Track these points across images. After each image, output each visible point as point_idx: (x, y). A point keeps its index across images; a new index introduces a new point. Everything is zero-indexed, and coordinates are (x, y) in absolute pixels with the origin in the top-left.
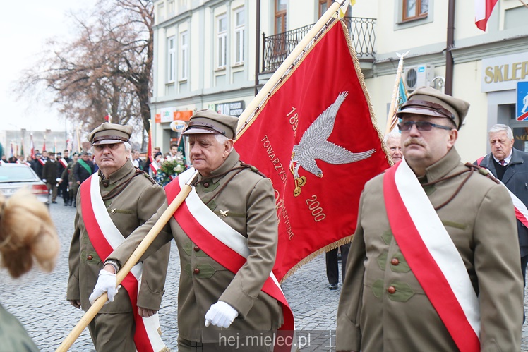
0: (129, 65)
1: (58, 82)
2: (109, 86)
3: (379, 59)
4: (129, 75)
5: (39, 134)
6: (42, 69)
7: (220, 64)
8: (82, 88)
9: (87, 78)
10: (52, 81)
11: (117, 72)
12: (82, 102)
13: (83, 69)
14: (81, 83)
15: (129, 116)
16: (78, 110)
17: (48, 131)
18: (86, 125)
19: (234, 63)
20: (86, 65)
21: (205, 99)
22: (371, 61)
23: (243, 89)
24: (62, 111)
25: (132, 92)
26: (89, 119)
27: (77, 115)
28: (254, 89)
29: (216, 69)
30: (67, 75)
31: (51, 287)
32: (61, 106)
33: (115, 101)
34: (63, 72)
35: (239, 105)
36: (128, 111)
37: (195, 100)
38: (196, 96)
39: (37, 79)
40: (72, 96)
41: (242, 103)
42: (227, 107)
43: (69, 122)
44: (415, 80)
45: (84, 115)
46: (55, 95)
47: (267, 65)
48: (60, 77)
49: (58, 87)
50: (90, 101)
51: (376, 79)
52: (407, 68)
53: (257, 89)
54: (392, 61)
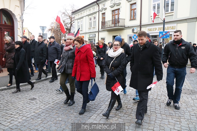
0: (67, 27)
3: (126, 27)
7: (90, 27)
19: (93, 27)
21: (87, 34)
22: (124, 27)
23: (95, 32)
28: (98, 32)
29: (89, 27)
35: (94, 35)
37: (84, 34)
38: (85, 33)
41: (95, 34)
42: (92, 35)
44: (134, 30)
51: (125, 30)
52: (132, 28)
53: (99, 32)
54: (128, 27)
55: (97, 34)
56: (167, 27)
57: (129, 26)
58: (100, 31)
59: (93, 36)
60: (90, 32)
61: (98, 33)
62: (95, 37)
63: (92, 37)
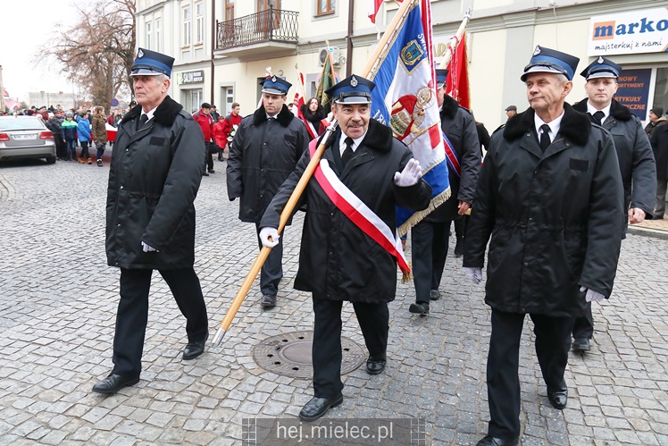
0: (118, 43)
1: (65, 55)
2: (105, 60)
3: (301, 42)
4: (119, 51)
5: (54, 95)
6: (51, 45)
7: (186, 43)
8: (83, 60)
9: (87, 52)
10: (60, 55)
11: (110, 49)
12: (83, 71)
13: (83, 46)
14: (82, 56)
15: (120, 82)
16: (81, 77)
17: (61, 93)
18: (88, 89)
19: (196, 42)
20: (86, 43)
22: (295, 43)
23: (202, 62)
24: (70, 78)
25: (121, 64)
26: (91, 84)
27: (81, 81)
28: (210, 64)
29: (183, 46)
30: (71, 50)
31: (52, 209)
32: (68, 74)
33: (109, 70)
34: (67, 48)
35: (199, 74)
36: (120, 79)
39: (48, 53)
40: (75, 66)
41: (202, 72)
42: (191, 76)
43: (75, 85)
45: (85, 81)
46: (63, 65)
47: (219, 44)
48: (65, 52)
49: (65, 59)
50: (89, 71)
51: (298, 56)
52: (321, 49)
53: (213, 62)
54: (310, 43)
55: (208, 71)
56: (440, 45)
57: (312, 41)
58: (217, 59)
59: (196, 80)
60: (187, 64)
61: (210, 68)
62: (203, 82)
63: (191, 83)
